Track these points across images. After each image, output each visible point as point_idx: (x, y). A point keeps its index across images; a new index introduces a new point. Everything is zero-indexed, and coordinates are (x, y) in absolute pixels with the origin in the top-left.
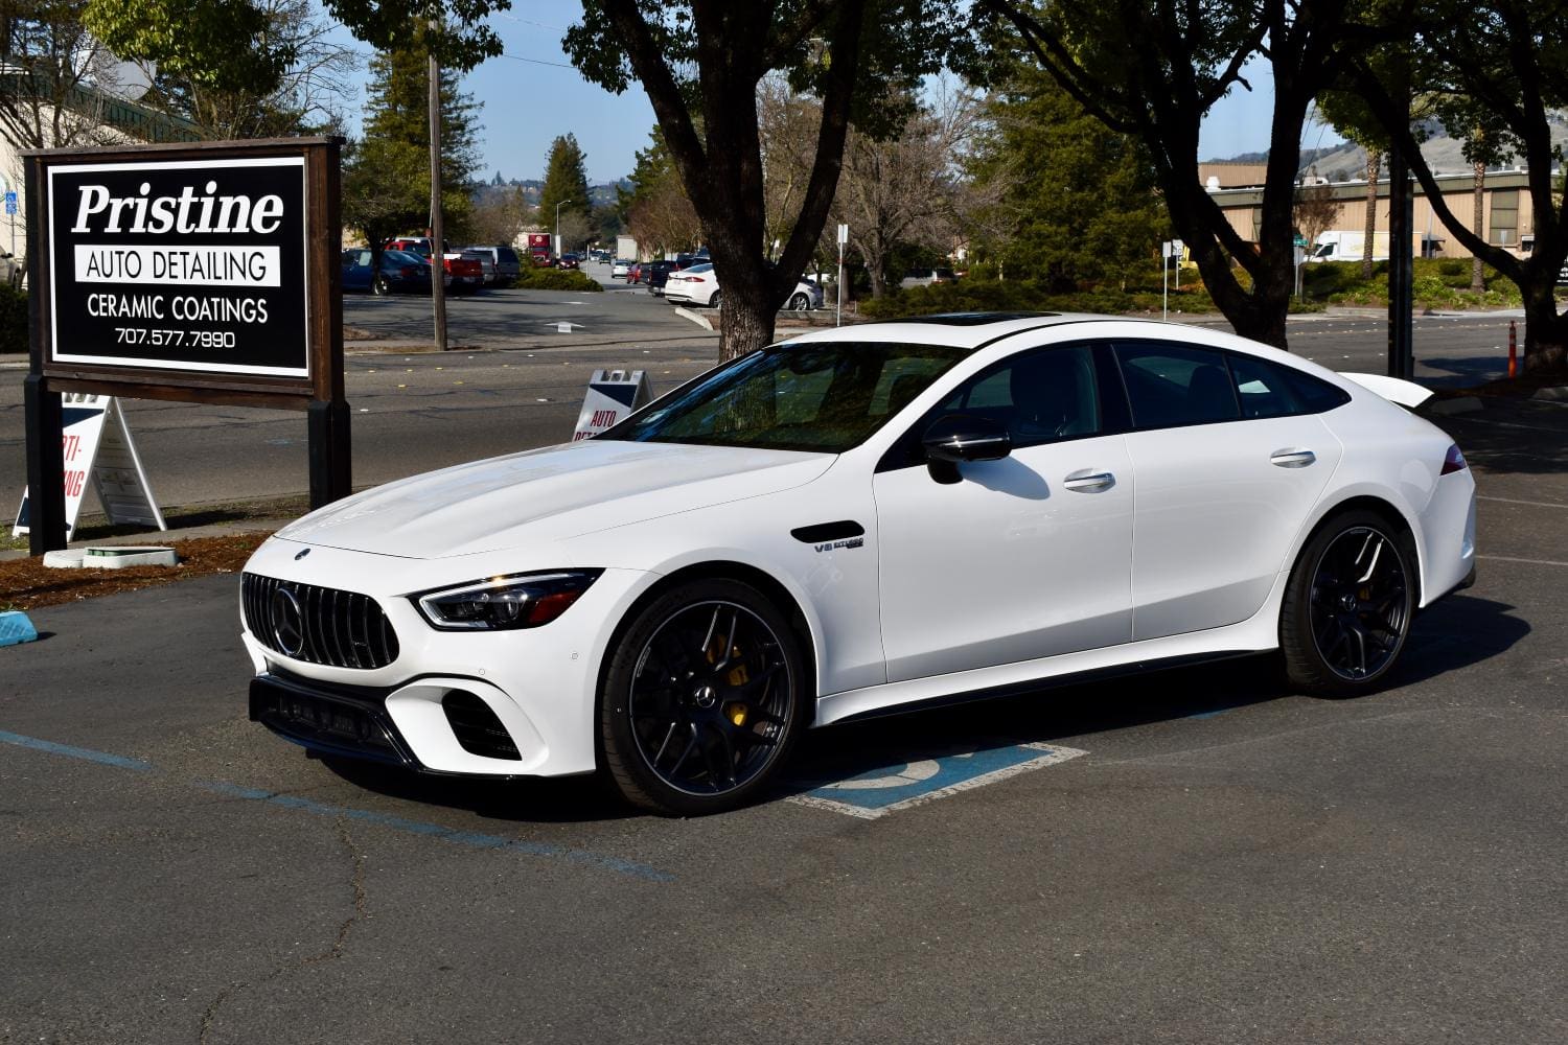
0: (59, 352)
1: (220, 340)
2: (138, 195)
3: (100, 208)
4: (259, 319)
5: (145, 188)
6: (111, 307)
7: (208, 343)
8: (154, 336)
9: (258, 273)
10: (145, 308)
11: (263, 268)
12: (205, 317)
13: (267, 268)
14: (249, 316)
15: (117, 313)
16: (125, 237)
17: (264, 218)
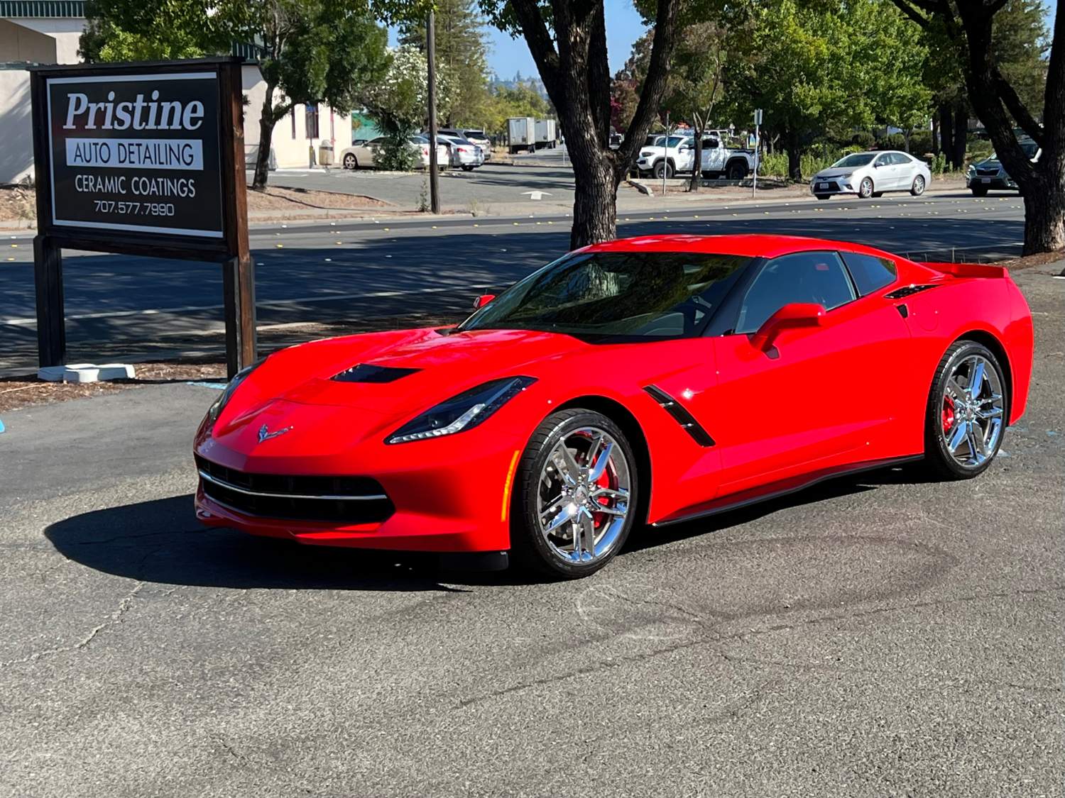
0: (57, 219)
1: (163, 210)
4: (190, 195)
5: (112, 96)
6: (91, 184)
7: (156, 212)
8: (120, 206)
10: (113, 185)
14: (183, 192)
15: (95, 189)
17: (192, 118)
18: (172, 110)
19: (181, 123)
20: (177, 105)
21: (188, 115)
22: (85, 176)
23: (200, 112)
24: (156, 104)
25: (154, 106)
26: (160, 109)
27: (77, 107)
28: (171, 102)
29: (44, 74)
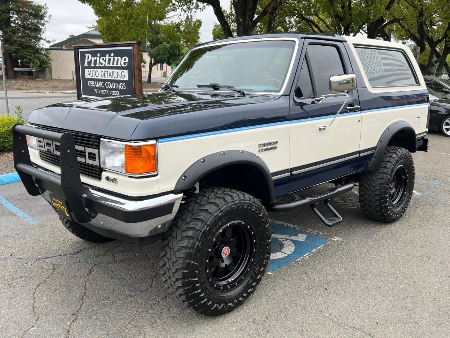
0: (83, 95)
2: (97, 56)
3: (89, 60)
5: (99, 55)
6: (93, 84)
9: (123, 77)
10: (100, 85)
11: (124, 75)
12: (112, 87)
13: (125, 75)
14: (122, 87)
16: (95, 67)
18: (118, 59)
19: (121, 64)
20: (119, 58)
21: (123, 61)
22: (91, 81)
23: (127, 61)
24: (113, 58)
25: (112, 58)
26: (114, 59)
27: (88, 59)
28: (117, 57)
29: (78, 48)
